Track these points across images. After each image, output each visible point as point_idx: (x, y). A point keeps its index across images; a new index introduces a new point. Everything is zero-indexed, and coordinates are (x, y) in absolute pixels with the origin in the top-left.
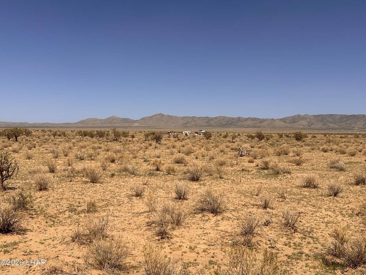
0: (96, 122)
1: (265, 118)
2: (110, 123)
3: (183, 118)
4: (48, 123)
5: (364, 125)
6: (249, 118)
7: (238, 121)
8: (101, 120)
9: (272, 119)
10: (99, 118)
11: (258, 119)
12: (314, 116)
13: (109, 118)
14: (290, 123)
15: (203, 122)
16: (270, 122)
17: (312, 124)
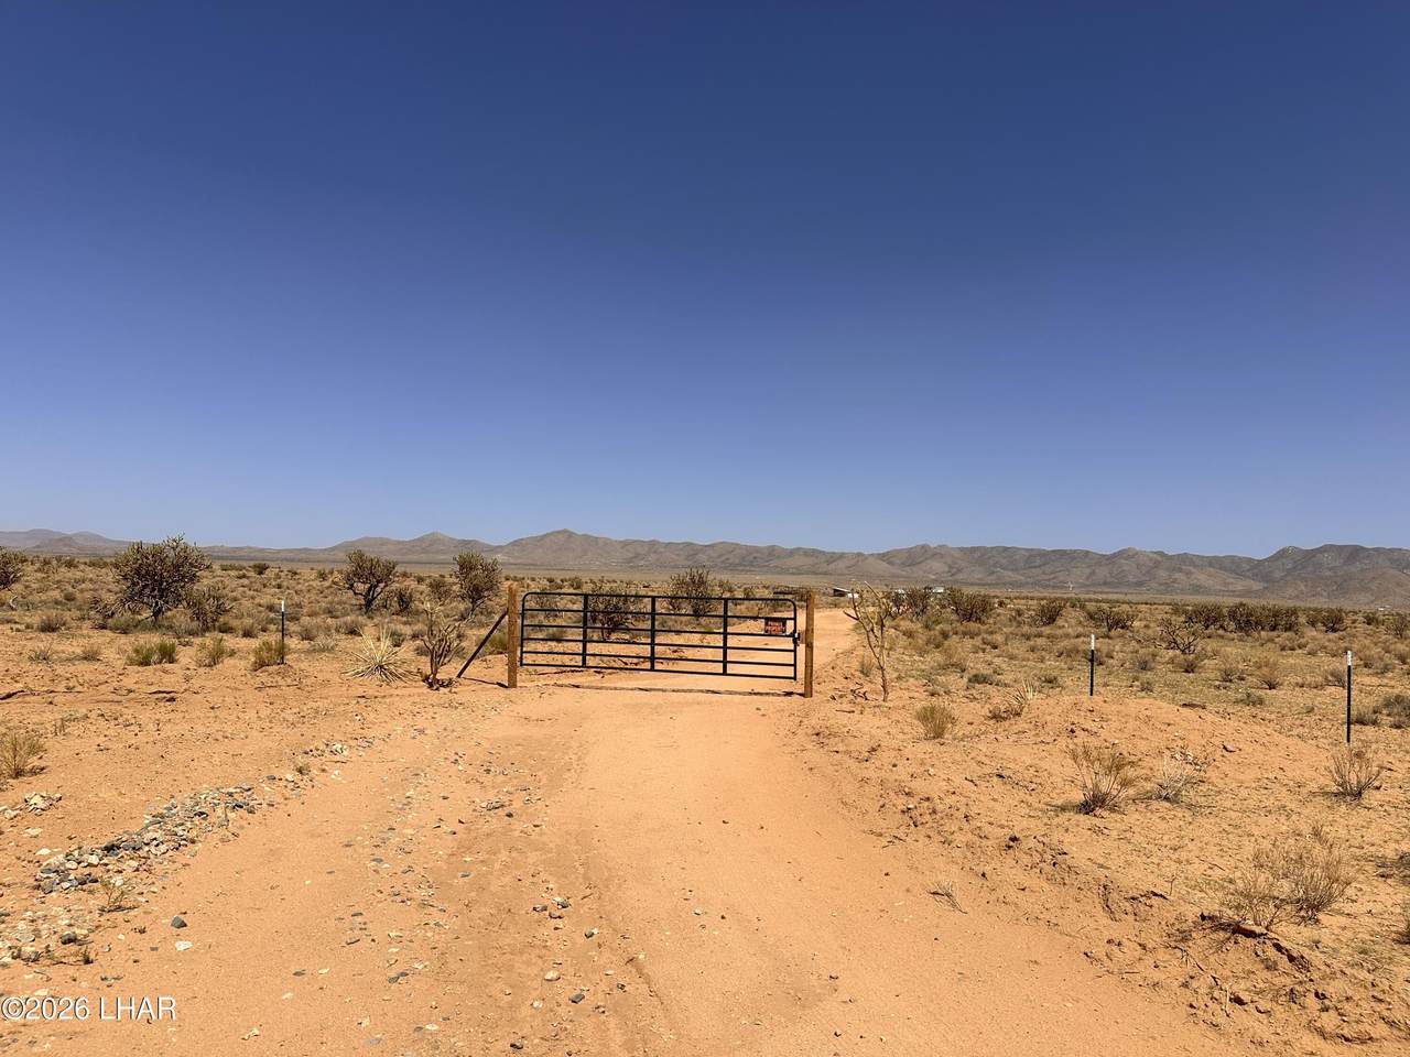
1: (839, 551)
2: (425, 551)
3: (625, 544)
5: (1088, 578)
6: (799, 549)
7: (769, 555)
8: (398, 543)
9: (859, 554)
10: (392, 539)
11: (820, 552)
12: (962, 549)
13: (421, 540)
14: (903, 564)
15: (679, 555)
16: (853, 562)
17: (959, 571)
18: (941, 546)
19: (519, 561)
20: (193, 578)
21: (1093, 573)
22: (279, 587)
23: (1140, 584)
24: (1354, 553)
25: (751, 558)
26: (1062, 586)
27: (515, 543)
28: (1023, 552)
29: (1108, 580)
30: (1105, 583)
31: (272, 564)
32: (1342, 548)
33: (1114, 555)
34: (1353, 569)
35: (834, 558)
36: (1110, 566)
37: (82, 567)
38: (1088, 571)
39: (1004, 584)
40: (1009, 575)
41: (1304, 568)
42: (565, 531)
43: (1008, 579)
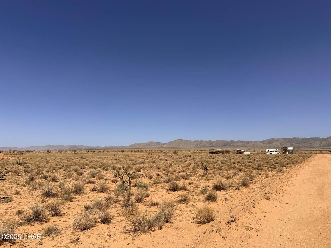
0: (140, 145)
1: (250, 141)
2: (149, 145)
3: (195, 142)
4: (113, 147)
5: (320, 145)
6: (239, 141)
7: (231, 143)
8: (143, 144)
9: (255, 142)
10: (142, 143)
11: (245, 141)
12: (283, 139)
13: (148, 143)
14: (268, 144)
15: (208, 144)
16: (254, 144)
17: (283, 144)
18: (277, 138)
19: (170, 147)
21: (321, 143)
25: (226, 144)
26: (313, 147)
29: (326, 145)
30: (325, 146)
33: (327, 138)
35: (248, 143)
36: (326, 141)
38: (320, 143)
39: (296, 147)
42: (180, 139)
43: (297, 146)
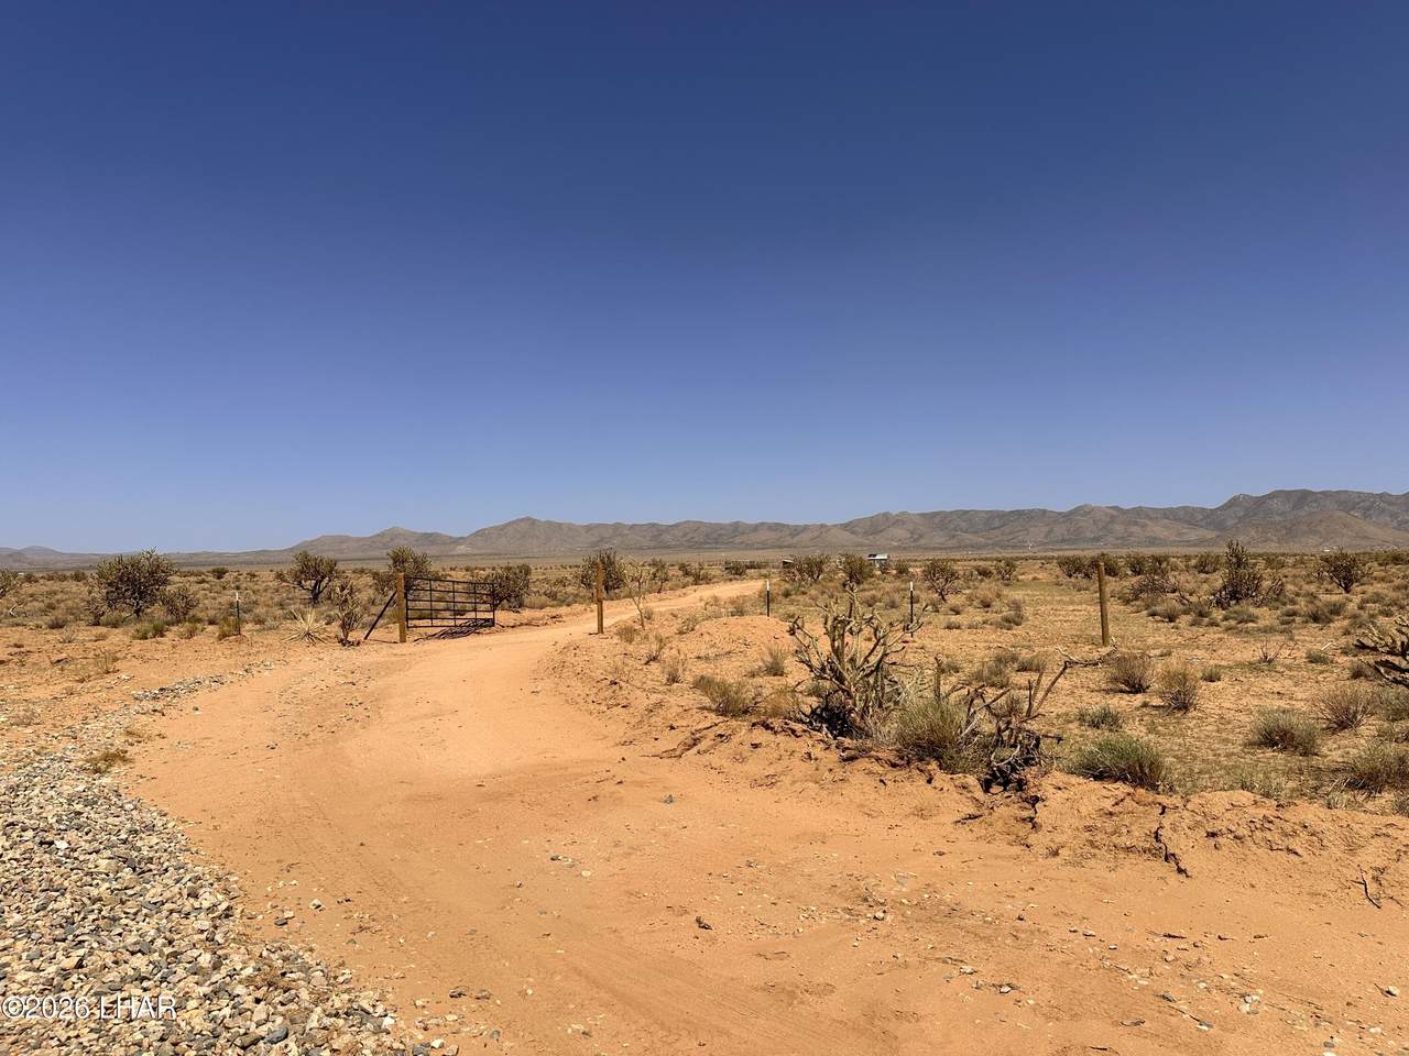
0: (345, 546)
1: (802, 524)
2: (386, 546)
3: (589, 528)
5: (1046, 537)
6: (763, 524)
7: (733, 532)
8: (357, 539)
9: (822, 526)
10: (351, 536)
11: (784, 525)
12: (923, 515)
13: (379, 535)
14: (866, 533)
15: (644, 537)
16: (815, 535)
17: (921, 536)
18: (903, 513)
19: (483, 551)
20: (165, 582)
21: (1052, 528)
22: (238, 588)
23: (1097, 539)
24: (1302, 498)
25: (716, 535)
26: (1022, 545)
27: (476, 534)
28: (982, 514)
29: (1067, 537)
30: (1063, 541)
31: (229, 568)
32: (1288, 494)
33: (1071, 513)
34: (1303, 514)
35: (798, 531)
36: (1068, 523)
37: (42, 581)
38: (1046, 529)
39: (965, 547)
40: (969, 538)
41: (1255, 514)
42: (528, 519)
43: (968, 542)
